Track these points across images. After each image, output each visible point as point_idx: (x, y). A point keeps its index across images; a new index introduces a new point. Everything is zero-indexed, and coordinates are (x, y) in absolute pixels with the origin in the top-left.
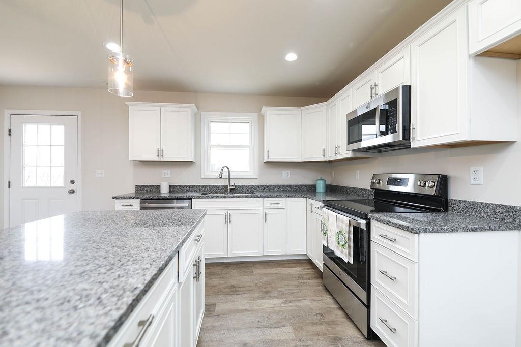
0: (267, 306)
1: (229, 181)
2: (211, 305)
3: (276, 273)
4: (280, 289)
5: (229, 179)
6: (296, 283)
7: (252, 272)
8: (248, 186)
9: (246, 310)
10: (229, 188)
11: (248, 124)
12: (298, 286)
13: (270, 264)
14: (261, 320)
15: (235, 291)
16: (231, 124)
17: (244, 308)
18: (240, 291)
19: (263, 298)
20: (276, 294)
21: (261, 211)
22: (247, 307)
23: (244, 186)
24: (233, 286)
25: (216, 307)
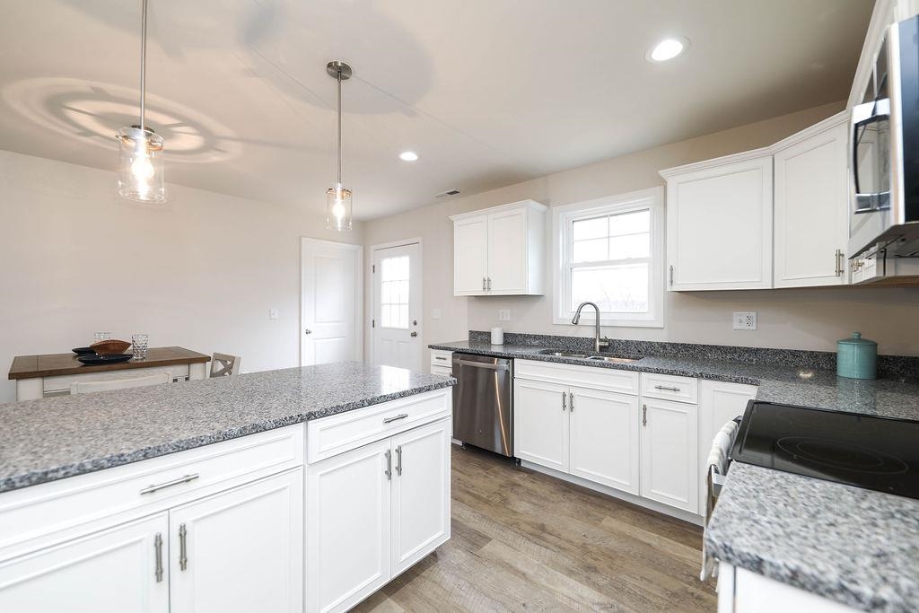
0: (564, 590)
1: (598, 331)
2: (485, 537)
3: (649, 545)
4: (623, 576)
5: (597, 327)
6: (676, 586)
7: (600, 520)
8: (639, 343)
9: (524, 574)
10: (598, 344)
11: (648, 212)
12: (674, 595)
13: (654, 520)
14: (530, 605)
15: (539, 537)
16: (611, 218)
17: (524, 569)
18: (544, 539)
19: (570, 573)
20: (605, 582)
21: (636, 399)
22: (530, 572)
23: (632, 342)
24: (543, 528)
25: (488, 544)
